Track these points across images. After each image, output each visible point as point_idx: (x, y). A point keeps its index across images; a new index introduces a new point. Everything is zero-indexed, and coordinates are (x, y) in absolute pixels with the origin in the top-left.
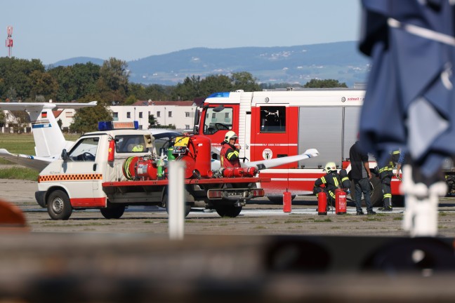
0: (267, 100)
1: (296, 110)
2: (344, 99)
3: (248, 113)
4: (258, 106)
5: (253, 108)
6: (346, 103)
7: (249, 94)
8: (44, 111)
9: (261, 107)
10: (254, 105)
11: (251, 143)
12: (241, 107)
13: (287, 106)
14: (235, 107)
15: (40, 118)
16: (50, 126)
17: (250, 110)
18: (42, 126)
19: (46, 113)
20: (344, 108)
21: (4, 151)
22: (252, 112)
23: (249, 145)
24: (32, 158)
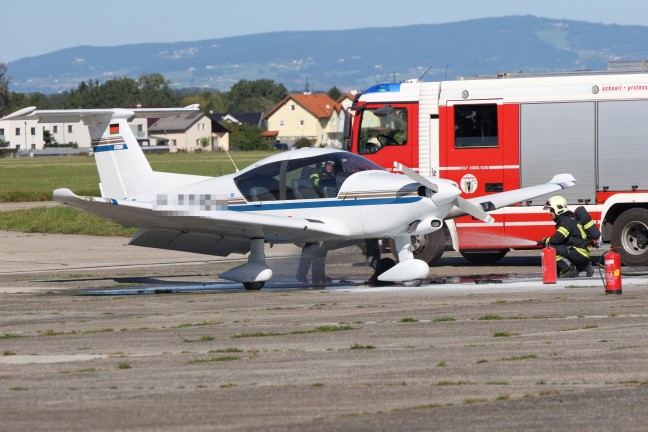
0: (466, 94)
1: (514, 109)
2: (596, 90)
3: (433, 117)
4: (450, 104)
5: (441, 109)
6: (601, 96)
7: (434, 86)
8: (113, 122)
9: (456, 106)
10: (443, 103)
11: (441, 165)
12: (420, 106)
13: (499, 103)
14: (409, 110)
15: (107, 134)
16: (125, 147)
17: (436, 112)
18: (112, 148)
19: (117, 125)
20: (596, 103)
21: (66, 192)
22: (441, 115)
23: (438, 168)
24: (115, 203)
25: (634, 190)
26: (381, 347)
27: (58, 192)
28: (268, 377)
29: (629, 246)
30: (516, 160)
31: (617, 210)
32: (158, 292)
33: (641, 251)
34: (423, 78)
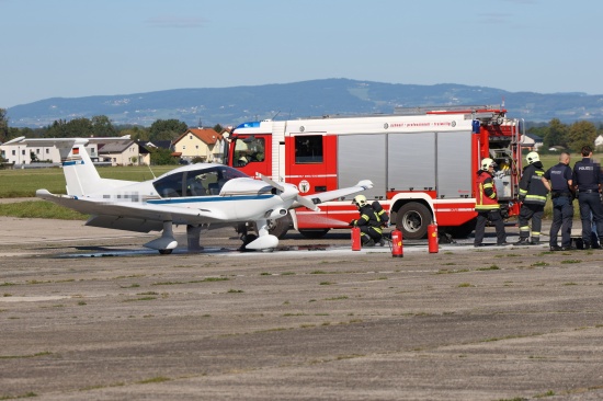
0: (302, 129)
1: (333, 139)
2: (386, 126)
3: (281, 143)
4: (292, 135)
5: (286, 138)
6: (390, 130)
7: (282, 123)
8: (75, 146)
9: (296, 137)
10: (287, 134)
11: (286, 174)
12: (273, 137)
13: (324, 134)
14: (265, 139)
15: (71, 155)
16: (83, 163)
17: (283, 140)
18: (74, 163)
19: (77, 149)
20: (387, 134)
21: (45, 191)
22: (287, 142)
23: (284, 177)
24: (76, 198)
25: (411, 190)
26: (248, 291)
27: (39, 191)
28: (175, 310)
29: (408, 227)
30: (335, 171)
31: (400, 203)
32: (104, 256)
33: (415, 230)
34: (274, 119)
